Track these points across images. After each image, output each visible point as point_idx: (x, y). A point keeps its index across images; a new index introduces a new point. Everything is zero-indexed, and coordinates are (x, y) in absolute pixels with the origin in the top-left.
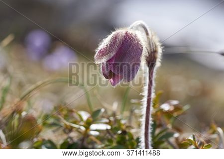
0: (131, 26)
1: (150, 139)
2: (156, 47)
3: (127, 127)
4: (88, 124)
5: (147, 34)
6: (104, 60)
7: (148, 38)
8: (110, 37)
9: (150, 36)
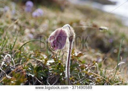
0: (64, 26)
1: (69, 69)
2: (73, 34)
3: (61, 62)
4: (46, 61)
5: (70, 29)
6: (52, 41)
7: (70, 31)
8: (55, 32)
9: (71, 30)
